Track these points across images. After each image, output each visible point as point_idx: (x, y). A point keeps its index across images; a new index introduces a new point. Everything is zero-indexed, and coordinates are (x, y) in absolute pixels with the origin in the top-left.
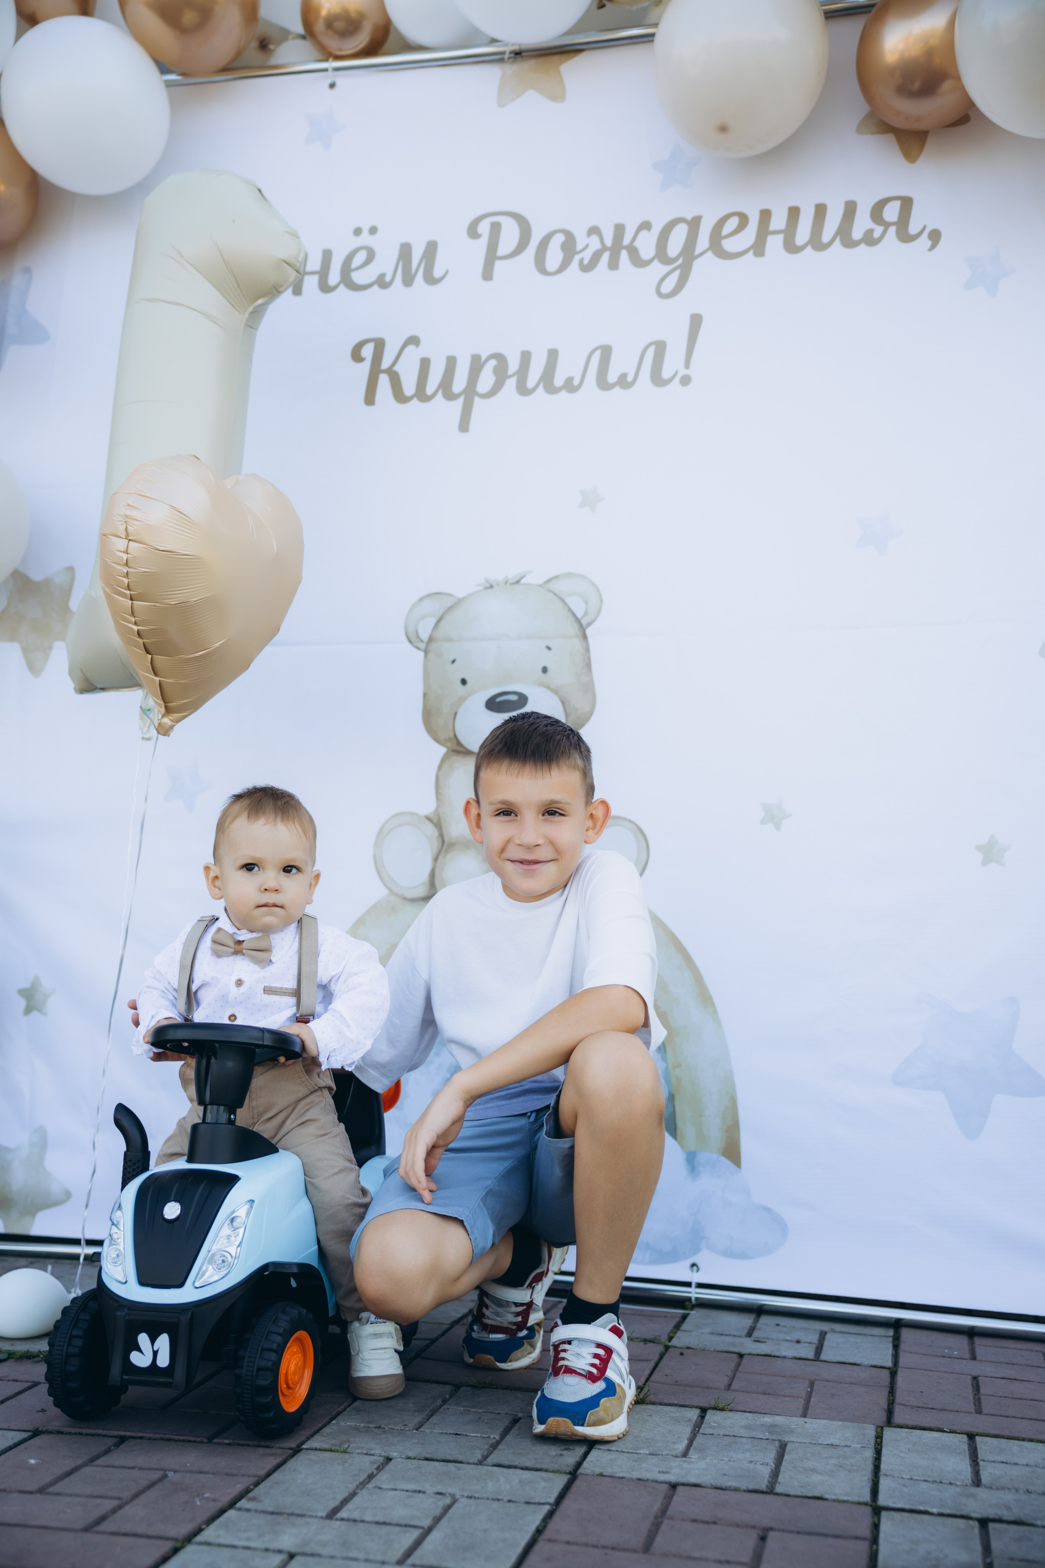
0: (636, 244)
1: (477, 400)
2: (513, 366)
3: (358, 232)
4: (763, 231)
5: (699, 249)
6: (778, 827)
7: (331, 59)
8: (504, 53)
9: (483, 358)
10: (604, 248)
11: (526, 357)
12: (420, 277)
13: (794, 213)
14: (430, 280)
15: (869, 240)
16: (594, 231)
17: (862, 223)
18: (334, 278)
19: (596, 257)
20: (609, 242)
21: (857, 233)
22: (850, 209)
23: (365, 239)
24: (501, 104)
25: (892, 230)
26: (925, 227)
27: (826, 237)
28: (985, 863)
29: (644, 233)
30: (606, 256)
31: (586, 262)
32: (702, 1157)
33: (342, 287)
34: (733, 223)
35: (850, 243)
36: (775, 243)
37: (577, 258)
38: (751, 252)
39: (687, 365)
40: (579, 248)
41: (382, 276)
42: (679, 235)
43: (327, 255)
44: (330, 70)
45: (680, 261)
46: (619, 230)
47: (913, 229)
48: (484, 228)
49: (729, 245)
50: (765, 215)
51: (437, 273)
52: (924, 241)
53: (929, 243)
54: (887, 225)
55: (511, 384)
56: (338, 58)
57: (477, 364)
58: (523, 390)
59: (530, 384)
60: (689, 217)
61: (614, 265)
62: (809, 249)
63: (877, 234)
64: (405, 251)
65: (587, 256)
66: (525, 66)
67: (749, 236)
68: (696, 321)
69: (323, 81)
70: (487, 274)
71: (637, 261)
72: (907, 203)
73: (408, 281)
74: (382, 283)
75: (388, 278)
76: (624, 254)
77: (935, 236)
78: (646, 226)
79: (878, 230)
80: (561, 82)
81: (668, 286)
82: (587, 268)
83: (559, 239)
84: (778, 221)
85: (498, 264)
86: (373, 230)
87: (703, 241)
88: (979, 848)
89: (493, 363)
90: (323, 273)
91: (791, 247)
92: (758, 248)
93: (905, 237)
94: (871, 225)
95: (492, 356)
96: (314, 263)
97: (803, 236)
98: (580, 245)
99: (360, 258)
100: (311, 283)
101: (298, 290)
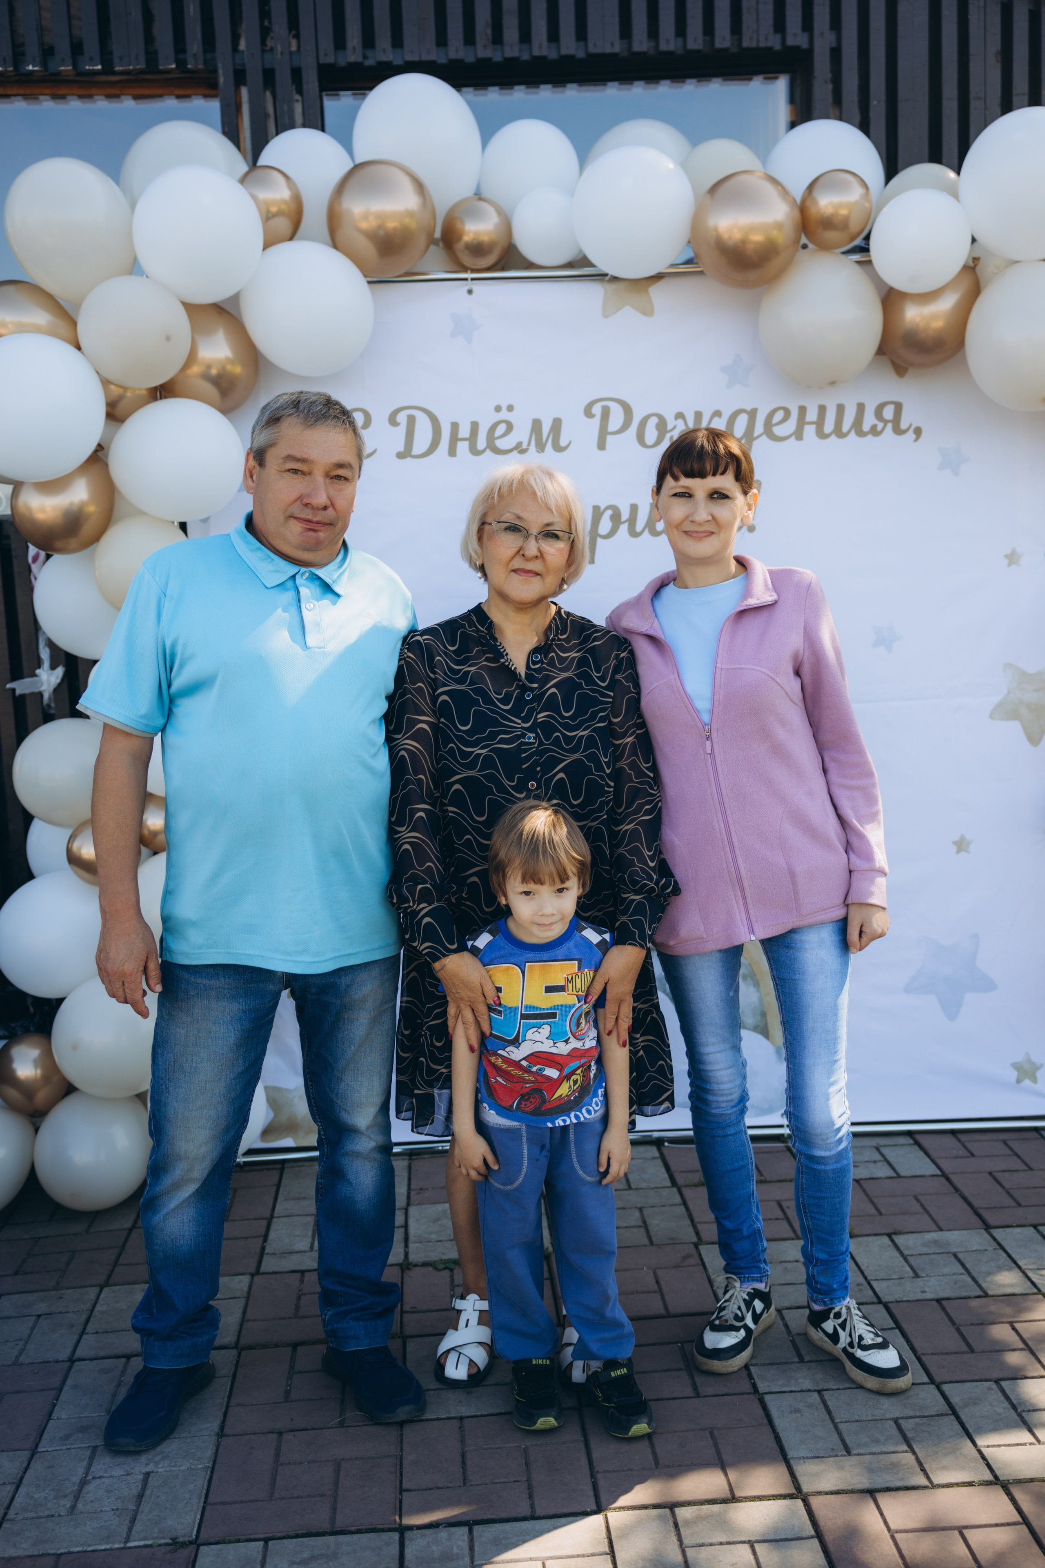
1: (599, 540)
2: (625, 515)
3: (498, 409)
4: (802, 421)
5: (756, 434)
7: (469, 271)
8: (606, 275)
9: (602, 508)
11: (634, 508)
12: (549, 446)
13: (822, 409)
14: (558, 448)
15: (874, 431)
16: (680, 416)
17: (869, 420)
18: (481, 443)
21: (866, 427)
22: (861, 408)
23: (504, 415)
24: (606, 315)
25: (889, 426)
26: (911, 425)
27: (845, 428)
28: (958, 852)
29: (716, 419)
33: (488, 451)
34: (780, 415)
35: (861, 433)
36: (810, 431)
38: (793, 438)
40: (669, 428)
41: (519, 444)
42: (742, 421)
43: (475, 426)
44: (469, 280)
46: (698, 415)
47: (904, 425)
48: (597, 410)
49: (778, 431)
50: (802, 410)
51: (563, 443)
52: (911, 435)
53: (914, 437)
54: (886, 422)
55: (624, 528)
56: (474, 271)
57: (597, 513)
58: (633, 533)
59: (639, 527)
60: (749, 409)
62: (833, 437)
63: (879, 428)
64: (537, 425)
66: (621, 286)
67: (790, 426)
69: (464, 288)
70: (602, 445)
72: (898, 407)
73: (541, 447)
74: (520, 449)
75: (524, 446)
77: (918, 432)
78: (717, 414)
79: (880, 426)
80: (650, 300)
83: (653, 421)
84: (812, 415)
85: (610, 439)
86: (510, 408)
87: (759, 428)
88: (955, 843)
89: (609, 513)
90: (473, 439)
91: (821, 434)
92: (798, 434)
93: (898, 431)
94: (875, 421)
95: (608, 508)
96: (464, 431)
97: (829, 426)
98: (670, 424)
99: (501, 429)
100: (463, 447)
101: (452, 452)
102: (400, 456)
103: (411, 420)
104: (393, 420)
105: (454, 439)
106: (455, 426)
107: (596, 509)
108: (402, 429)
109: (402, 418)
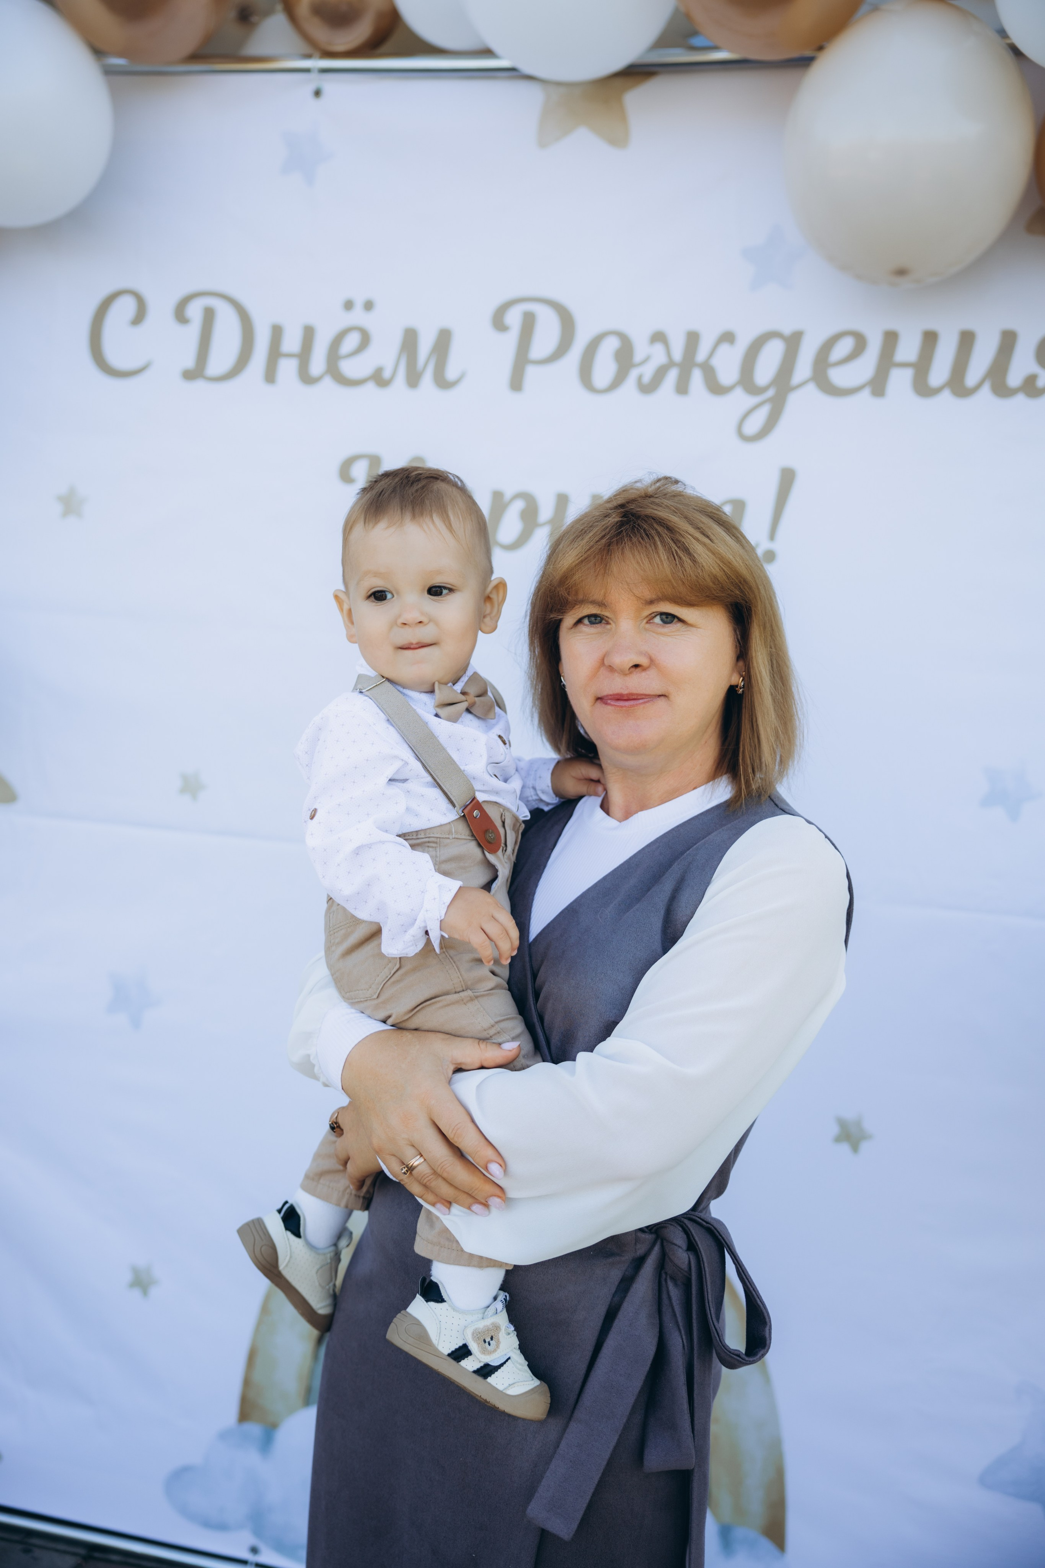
0: (716, 362)
3: (349, 305)
4: (886, 361)
5: (797, 379)
6: (855, 1148)
7: (320, 56)
9: (508, 496)
10: (671, 364)
11: (562, 501)
12: (427, 379)
13: (930, 339)
14: (442, 383)
15: (1030, 388)
16: (659, 337)
17: (1023, 364)
18: (318, 364)
19: (660, 374)
20: (678, 354)
21: (1015, 378)
22: (1008, 340)
23: (357, 317)
24: (542, 143)
27: (972, 379)
29: (724, 348)
30: (672, 375)
31: (646, 379)
32: (740, 1533)
33: (327, 378)
34: (845, 347)
35: (1002, 390)
36: (900, 380)
37: (634, 374)
38: (867, 392)
39: (772, 536)
40: (638, 357)
41: (379, 371)
42: (773, 353)
43: (309, 334)
44: (315, 72)
45: (771, 393)
46: (693, 339)
48: (514, 318)
49: (839, 376)
50: (891, 339)
51: (451, 374)
55: (542, 535)
56: (325, 55)
57: (498, 504)
60: (787, 330)
61: (682, 388)
62: (946, 394)
64: (410, 339)
65: (648, 372)
66: (576, 91)
67: (865, 367)
68: (787, 478)
69: (304, 86)
70: (516, 383)
71: (716, 388)
73: (413, 380)
74: (379, 379)
75: (387, 374)
76: (697, 377)
78: (728, 337)
80: (623, 118)
81: (753, 425)
82: (648, 388)
83: (610, 345)
84: (908, 349)
85: (531, 372)
86: (369, 306)
87: (803, 368)
89: (518, 506)
90: (304, 356)
91: (922, 388)
92: (878, 385)
94: (1035, 367)
95: (519, 496)
96: (292, 342)
97: (939, 373)
98: (639, 355)
99: (351, 342)
100: (288, 368)
101: (270, 376)
102: (189, 375)
103: (209, 315)
104: (180, 315)
105: (275, 354)
106: (277, 332)
107: (497, 496)
108: (194, 330)
109: (195, 311)
